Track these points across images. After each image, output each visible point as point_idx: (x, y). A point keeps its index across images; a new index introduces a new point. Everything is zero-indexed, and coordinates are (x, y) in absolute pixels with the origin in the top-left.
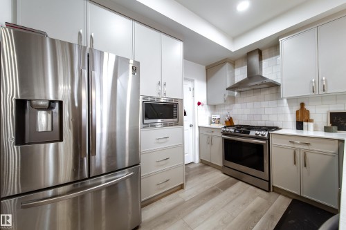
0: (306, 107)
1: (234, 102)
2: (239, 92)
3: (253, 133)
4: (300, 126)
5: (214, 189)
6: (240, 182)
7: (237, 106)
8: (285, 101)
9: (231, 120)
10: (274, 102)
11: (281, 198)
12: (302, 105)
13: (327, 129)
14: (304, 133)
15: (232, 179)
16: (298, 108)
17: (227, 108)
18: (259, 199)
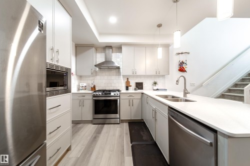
0: (129, 80)
1: (96, 75)
2: (100, 68)
3: (112, 94)
4: (127, 88)
5: (93, 137)
6: (105, 125)
7: (98, 77)
8: (122, 77)
9: (94, 87)
10: (118, 77)
11: (125, 124)
12: (128, 79)
13: (135, 89)
14: (129, 91)
15: (100, 125)
16: (126, 80)
17: (92, 78)
18: (118, 129)
